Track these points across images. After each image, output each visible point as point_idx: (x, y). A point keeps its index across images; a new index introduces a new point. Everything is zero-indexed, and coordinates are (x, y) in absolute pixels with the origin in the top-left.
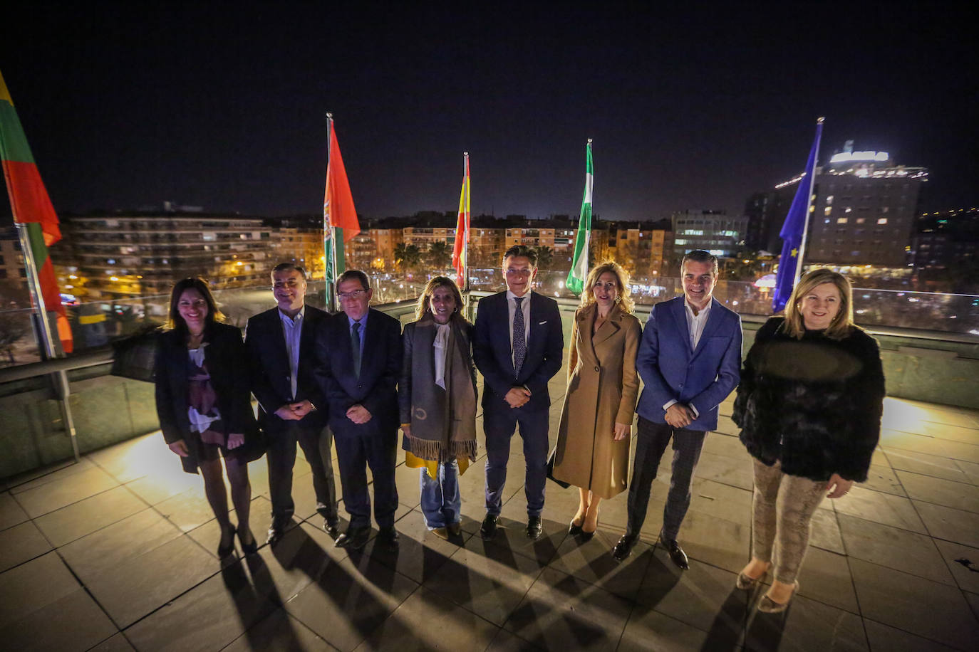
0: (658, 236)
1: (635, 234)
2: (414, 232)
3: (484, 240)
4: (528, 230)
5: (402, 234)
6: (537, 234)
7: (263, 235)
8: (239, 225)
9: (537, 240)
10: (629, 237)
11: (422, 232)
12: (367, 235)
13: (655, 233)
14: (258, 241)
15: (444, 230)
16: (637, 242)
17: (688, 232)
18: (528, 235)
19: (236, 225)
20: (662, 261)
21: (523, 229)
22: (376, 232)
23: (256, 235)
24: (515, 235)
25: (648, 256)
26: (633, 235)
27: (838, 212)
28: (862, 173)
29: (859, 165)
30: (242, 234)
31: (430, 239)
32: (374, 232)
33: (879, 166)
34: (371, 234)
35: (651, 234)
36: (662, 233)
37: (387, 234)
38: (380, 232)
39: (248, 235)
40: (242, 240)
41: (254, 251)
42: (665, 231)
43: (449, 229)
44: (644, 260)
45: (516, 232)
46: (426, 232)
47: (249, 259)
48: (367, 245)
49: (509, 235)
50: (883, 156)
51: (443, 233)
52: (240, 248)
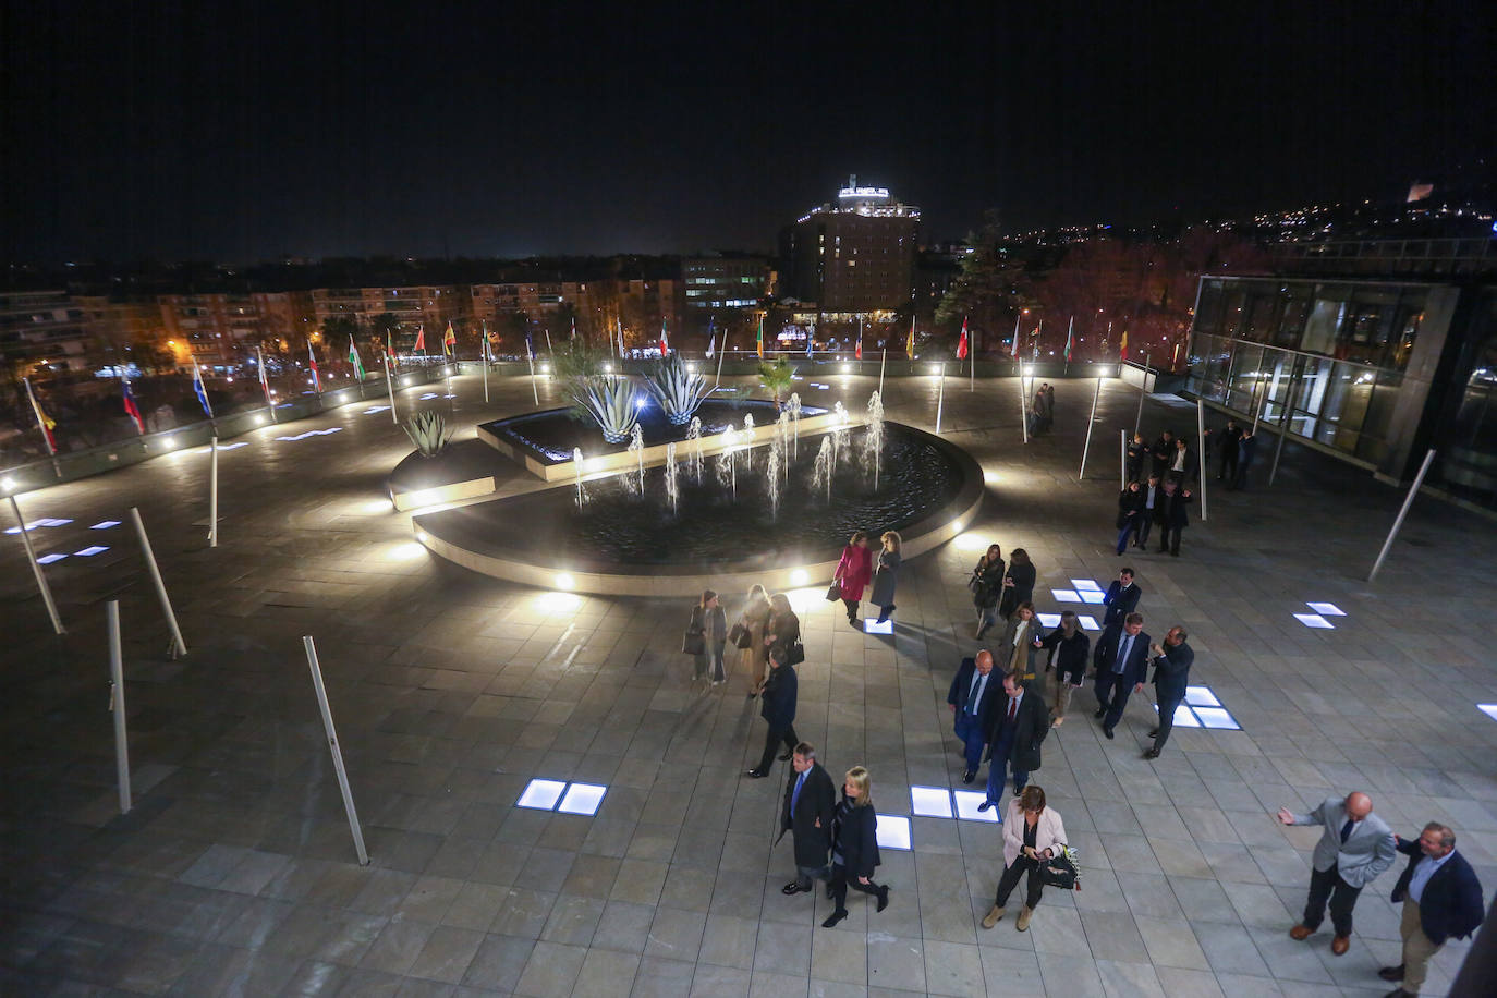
0: (666, 286)
1: (639, 285)
2: (331, 295)
3: (441, 303)
4: (502, 285)
5: (310, 299)
6: (514, 292)
7: (72, 314)
8: (26, 301)
9: (515, 299)
10: (633, 291)
11: (343, 294)
12: (249, 303)
13: (662, 283)
14: (62, 323)
15: (378, 291)
16: (642, 296)
17: (699, 281)
18: (502, 293)
19: (20, 301)
20: (675, 319)
21: (495, 286)
22: (265, 298)
23: (61, 315)
24: (486, 294)
25: (658, 313)
26: (636, 285)
27: (847, 255)
28: (864, 211)
29: (863, 201)
30: (34, 314)
31: (358, 305)
32: (260, 297)
33: (878, 203)
34: (256, 300)
35: (657, 285)
36: (669, 283)
37: (283, 300)
38: (271, 297)
39: (47, 316)
40: (35, 325)
41: (62, 340)
42: (674, 280)
43: (387, 289)
44: (653, 318)
45: (486, 290)
46: (350, 294)
47: (54, 353)
48: (252, 319)
49: (477, 294)
50: (884, 193)
51: (377, 295)
52: (38, 337)
